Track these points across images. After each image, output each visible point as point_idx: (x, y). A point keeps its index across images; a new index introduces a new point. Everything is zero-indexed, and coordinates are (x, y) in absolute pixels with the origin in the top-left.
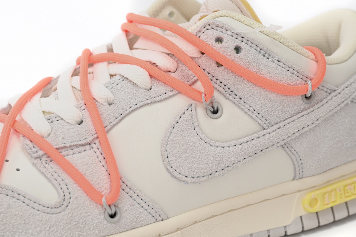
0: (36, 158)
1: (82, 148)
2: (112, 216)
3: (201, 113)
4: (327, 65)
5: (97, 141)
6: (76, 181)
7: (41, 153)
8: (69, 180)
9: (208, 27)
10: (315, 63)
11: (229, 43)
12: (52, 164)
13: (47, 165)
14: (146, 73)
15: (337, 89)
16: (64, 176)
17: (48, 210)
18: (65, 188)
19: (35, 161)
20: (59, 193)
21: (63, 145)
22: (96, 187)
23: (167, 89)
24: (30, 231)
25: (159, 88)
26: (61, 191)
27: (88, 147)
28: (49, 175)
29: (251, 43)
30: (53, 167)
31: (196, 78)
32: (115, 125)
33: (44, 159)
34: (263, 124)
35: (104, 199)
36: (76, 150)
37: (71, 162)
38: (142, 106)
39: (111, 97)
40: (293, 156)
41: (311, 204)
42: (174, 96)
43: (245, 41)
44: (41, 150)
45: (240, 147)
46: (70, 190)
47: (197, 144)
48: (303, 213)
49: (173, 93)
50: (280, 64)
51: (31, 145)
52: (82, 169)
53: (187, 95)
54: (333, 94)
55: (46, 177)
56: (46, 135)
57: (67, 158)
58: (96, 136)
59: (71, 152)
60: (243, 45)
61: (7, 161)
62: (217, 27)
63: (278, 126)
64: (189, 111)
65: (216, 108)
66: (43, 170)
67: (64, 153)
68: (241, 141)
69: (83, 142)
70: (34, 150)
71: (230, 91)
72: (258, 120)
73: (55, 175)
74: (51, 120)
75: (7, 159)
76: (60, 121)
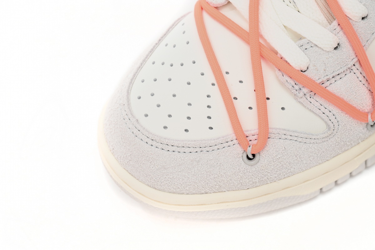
0: (301, 96)
1: (344, 74)
2: (372, 126)
5: (357, 65)
6: (343, 110)
8: (336, 111)
12: (317, 98)
13: (311, 100)
16: (331, 107)
19: (301, 99)
21: (325, 78)
26: (330, 122)
27: (348, 71)
28: (317, 111)
30: (318, 101)
33: (308, 95)
35: (370, 115)
36: (338, 78)
39: (364, 12)
52: (346, 96)
55: (314, 112)
59: (333, 81)
61: (268, 99)
66: (310, 106)
67: (327, 84)
70: (297, 87)
73: (322, 108)
74: (304, 47)
75: (267, 96)
76: (315, 48)
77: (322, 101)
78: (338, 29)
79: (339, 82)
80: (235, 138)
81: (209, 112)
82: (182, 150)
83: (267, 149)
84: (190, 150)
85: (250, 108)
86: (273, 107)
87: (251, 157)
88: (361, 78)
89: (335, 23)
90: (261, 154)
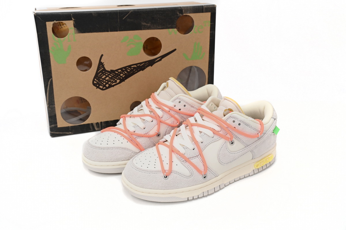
0: (182, 161)
1: (195, 157)
2: (204, 177)
3: (228, 144)
4: (264, 125)
5: (199, 155)
6: (195, 168)
7: (183, 160)
8: (192, 168)
9: (230, 117)
10: (260, 125)
11: (237, 122)
12: (187, 163)
13: (185, 163)
14: (212, 132)
15: (266, 132)
16: (191, 166)
17: (187, 177)
18: (192, 170)
19: (182, 162)
20: (190, 172)
21: (190, 157)
22: (200, 169)
23: (218, 137)
24: (182, 184)
25: (216, 137)
26: (191, 171)
27: (197, 157)
28: (187, 167)
29: (243, 122)
30: (187, 164)
31: (227, 133)
32: (204, 149)
33: (184, 161)
34: (246, 146)
35: (203, 173)
36: (194, 158)
37: (193, 162)
38: (211, 143)
39: (202, 140)
40: (253, 153)
41: (257, 166)
42: (220, 139)
43: (242, 122)
44: (183, 158)
45: (239, 153)
46: (193, 171)
47: (228, 154)
48: (254, 169)
49: (220, 138)
50: (252, 128)
51: (180, 157)
52: (196, 164)
53: (224, 139)
54: (265, 134)
55: (186, 167)
56: (184, 154)
57: (191, 161)
58: (199, 153)
59: (192, 159)
60: (241, 123)
61: (173, 162)
62: (233, 117)
63: (250, 146)
64: (225, 144)
65: (232, 142)
66: (185, 165)
67: (190, 159)
68: (240, 151)
69: (195, 156)
70: (181, 159)
71: (237, 137)
72: (244, 145)
73: (188, 166)
74: (184, 148)
75: (173, 161)
76: (187, 149)
77: (188, 164)
78: (194, 144)
79: (194, 160)
80: (161, 171)
81: (155, 161)
82: (145, 172)
83: (171, 175)
84: (148, 172)
85: (167, 164)
86: (174, 164)
87: (166, 177)
88: (201, 160)
89: (194, 142)
90: (169, 176)
